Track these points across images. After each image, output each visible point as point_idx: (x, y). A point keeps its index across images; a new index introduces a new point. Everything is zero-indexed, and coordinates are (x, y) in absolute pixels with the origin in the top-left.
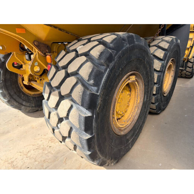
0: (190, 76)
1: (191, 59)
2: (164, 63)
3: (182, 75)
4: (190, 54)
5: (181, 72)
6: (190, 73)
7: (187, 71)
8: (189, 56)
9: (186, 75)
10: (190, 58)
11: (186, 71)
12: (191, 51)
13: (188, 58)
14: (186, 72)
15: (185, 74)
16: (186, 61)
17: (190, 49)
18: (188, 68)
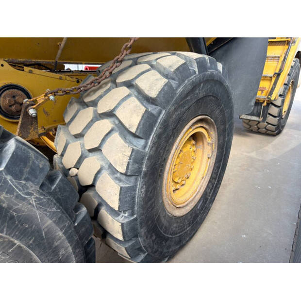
0: (274, 131)
1: (275, 100)
2: (145, 147)
3: (259, 128)
4: (273, 89)
5: (258, 124)
6: (274, 127)
7: (269, 124)
8: (271, 93)
9: (268, 130)
10: (273, 98)
11: (267, 122)
12: (275, 84)
13: (270, 98)
14: (267, 124)
15: (265, 128)
16: (265, 104)
17: (274, 79)
18: (271, 117)
